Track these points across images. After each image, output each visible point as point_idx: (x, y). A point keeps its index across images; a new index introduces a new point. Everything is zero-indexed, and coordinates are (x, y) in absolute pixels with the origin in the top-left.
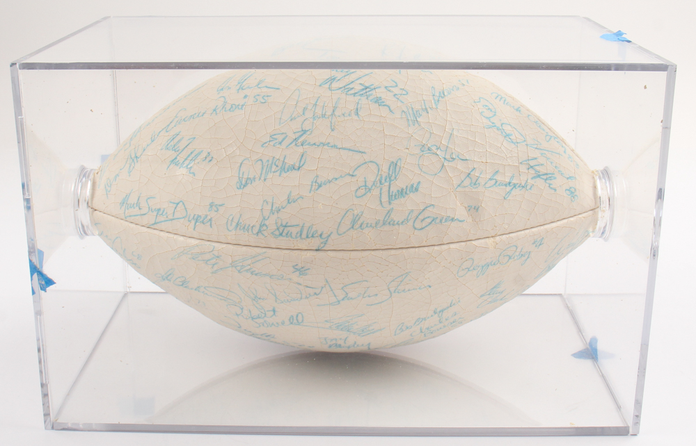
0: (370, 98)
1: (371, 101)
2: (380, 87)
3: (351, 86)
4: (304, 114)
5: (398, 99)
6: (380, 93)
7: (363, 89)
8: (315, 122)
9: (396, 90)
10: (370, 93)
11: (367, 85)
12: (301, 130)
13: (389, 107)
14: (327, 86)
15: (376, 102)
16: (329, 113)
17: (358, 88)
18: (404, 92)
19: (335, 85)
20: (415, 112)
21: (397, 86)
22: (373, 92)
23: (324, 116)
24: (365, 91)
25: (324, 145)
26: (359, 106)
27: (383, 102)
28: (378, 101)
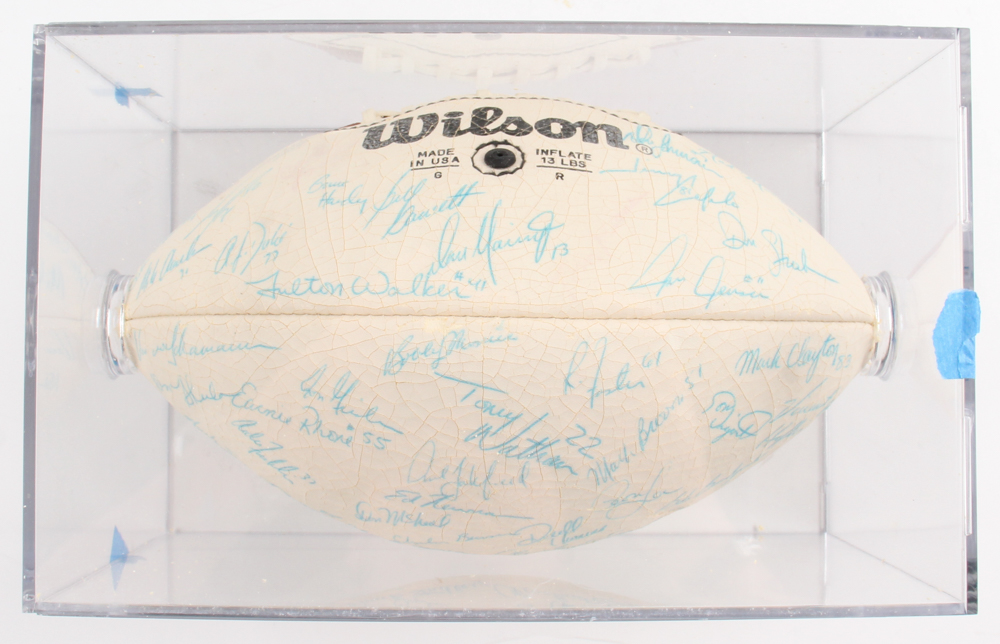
0: (542, 460)
1: (544, 463)
2: (558, 440)
3: (513, 444)
4: (443, 476)
5: (585, 455)
6: (556, 450)
7: (532, 447)
8: (461, 488)
9: (583, 442)
10: (542, 452)
11: (538, 440)
12: (439, 493)
13: (570, 468)
14: (476, 441)
15: (551, 464)
16: (481, 479)
17: (524, 445)
18: (595, 442)
19: (489, 441)
20: (609, 467)
21: (584, 434)
22: (548, 450)
23: (473, 483)
24: (534, 450)
25: (474, 512)
26: (525, 472)
27: (562, 463)
28: (555, 463)
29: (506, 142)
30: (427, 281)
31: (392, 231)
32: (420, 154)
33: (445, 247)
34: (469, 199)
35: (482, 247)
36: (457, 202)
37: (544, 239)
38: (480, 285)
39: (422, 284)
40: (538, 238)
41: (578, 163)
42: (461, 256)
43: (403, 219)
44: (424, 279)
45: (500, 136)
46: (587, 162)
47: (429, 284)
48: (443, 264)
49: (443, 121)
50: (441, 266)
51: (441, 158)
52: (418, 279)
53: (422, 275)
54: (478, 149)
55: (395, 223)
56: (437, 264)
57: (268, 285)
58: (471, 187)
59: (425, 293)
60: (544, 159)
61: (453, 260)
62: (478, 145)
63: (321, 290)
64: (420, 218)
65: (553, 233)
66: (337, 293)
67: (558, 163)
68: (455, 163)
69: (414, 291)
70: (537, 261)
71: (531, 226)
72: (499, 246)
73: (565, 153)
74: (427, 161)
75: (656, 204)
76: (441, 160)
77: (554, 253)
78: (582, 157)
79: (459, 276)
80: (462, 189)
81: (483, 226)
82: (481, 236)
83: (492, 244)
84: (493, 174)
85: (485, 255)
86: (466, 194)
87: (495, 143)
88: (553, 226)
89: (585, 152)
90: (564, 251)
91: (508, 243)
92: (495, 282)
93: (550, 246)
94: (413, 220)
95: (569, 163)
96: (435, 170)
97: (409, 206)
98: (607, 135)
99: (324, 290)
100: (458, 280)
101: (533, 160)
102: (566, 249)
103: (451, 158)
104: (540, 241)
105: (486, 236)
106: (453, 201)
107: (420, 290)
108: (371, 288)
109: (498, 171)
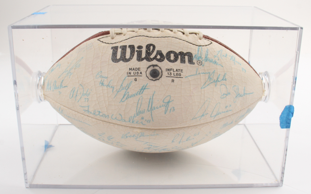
2: (170, 148)
3: (157, 149)
7: (162, 149)
17: (160, 149)
18: (180, 147)
19: (151, 149)
21: (177, 147)
22: (167, 149)
29: (156, 66)
30: (133, 119)
31: (123, 100)
32: (130, 69)
33: (138, 109)
34: (145, 90)
35: (149, 109)
36: (141, 92)
37: (167, 106)
38: (149, 121)
39: (132, 120)
40: (166, 106)
41: (179, 74)
42: (143, 112)
43: (125, 97)
44: (132, 118)
45: (155, 62)
46: (182, 73)
47: (134, 120)
48: (138, 114)
49: (137, 51)
50: (137, 115)
51: (136, 71)
52: (131, 118)
53: (132, 117)
54: (148, 68)
55: (123, 98)
56: (136, 115)
57: (86, 109)
58: (146, 86)
59: (133, 122)
60: (168, 73)
61: (141, 113)
62: (148, 66)
63: (102, 116)
64: (130, 97)
65: (170, 104)
66: (107, 117)
67: (172, 75)
68: (141, 75)
69: (129, 121)
70: (165, 114)
71: (164, 101)
72: (154, 109)
73: (175, 70)
74: (132, 72)
75: (201, 88)
76: (136, 73)
77: (170, 110)
78: (180, 71)
79: (143, 118)
80: (143, 87)
81: (149, 102)
82: (149, 105)
83: (152, 108)
84: (152, 80)
85: (150, 112)
86: (144, 89)
87: (154, 66)
88: (170, 101)
89: (181, 69)
90: (173, 110)
91: (157, 108)
92: (153, 121)
93: (169, 109)
94: (129, 98)
95: (176, 75)
96: (134, 77)
97: (127, 92)
98: (188, 58)
99: (103, 116)
100: (142, 119)
101: (165, 73)
102: (174, 109)
103: (139, 72)
104: (166, 107)
105: (150, 105)
106: (140, 91)
107: (131, 121)
108: (117, 118)
109: (154, 79)
